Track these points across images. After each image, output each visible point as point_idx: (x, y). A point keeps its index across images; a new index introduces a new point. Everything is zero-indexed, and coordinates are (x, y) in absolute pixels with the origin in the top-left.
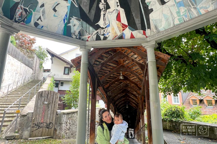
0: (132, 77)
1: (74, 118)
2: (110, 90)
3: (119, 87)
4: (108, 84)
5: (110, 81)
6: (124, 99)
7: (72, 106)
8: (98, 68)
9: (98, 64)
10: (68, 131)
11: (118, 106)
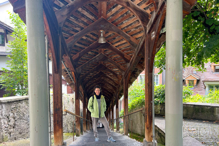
0: (117, 42)
1: (21, 110)
2: (80, 65)
3: (93, 60)
4: (78, 54)
5: (80, 47)
6: (97, 79)
7: (16, 93)
8: (62, 16)
9: (61, 6)
10: (12, 130)
11: (88, 90)
